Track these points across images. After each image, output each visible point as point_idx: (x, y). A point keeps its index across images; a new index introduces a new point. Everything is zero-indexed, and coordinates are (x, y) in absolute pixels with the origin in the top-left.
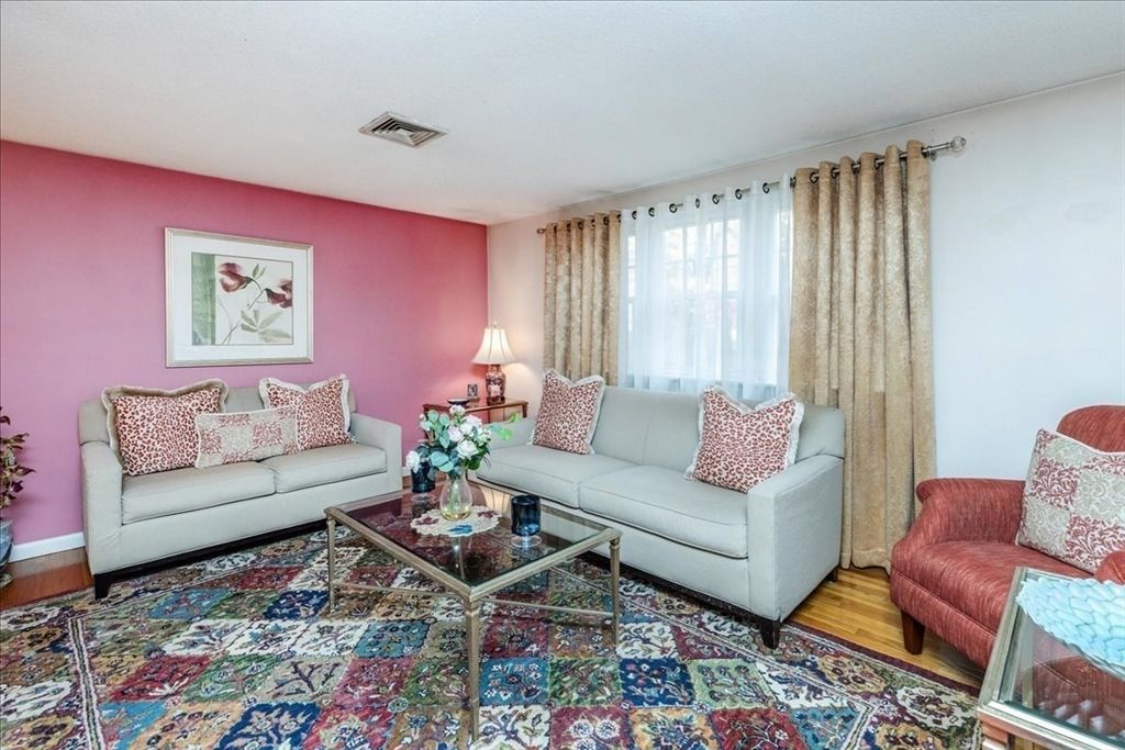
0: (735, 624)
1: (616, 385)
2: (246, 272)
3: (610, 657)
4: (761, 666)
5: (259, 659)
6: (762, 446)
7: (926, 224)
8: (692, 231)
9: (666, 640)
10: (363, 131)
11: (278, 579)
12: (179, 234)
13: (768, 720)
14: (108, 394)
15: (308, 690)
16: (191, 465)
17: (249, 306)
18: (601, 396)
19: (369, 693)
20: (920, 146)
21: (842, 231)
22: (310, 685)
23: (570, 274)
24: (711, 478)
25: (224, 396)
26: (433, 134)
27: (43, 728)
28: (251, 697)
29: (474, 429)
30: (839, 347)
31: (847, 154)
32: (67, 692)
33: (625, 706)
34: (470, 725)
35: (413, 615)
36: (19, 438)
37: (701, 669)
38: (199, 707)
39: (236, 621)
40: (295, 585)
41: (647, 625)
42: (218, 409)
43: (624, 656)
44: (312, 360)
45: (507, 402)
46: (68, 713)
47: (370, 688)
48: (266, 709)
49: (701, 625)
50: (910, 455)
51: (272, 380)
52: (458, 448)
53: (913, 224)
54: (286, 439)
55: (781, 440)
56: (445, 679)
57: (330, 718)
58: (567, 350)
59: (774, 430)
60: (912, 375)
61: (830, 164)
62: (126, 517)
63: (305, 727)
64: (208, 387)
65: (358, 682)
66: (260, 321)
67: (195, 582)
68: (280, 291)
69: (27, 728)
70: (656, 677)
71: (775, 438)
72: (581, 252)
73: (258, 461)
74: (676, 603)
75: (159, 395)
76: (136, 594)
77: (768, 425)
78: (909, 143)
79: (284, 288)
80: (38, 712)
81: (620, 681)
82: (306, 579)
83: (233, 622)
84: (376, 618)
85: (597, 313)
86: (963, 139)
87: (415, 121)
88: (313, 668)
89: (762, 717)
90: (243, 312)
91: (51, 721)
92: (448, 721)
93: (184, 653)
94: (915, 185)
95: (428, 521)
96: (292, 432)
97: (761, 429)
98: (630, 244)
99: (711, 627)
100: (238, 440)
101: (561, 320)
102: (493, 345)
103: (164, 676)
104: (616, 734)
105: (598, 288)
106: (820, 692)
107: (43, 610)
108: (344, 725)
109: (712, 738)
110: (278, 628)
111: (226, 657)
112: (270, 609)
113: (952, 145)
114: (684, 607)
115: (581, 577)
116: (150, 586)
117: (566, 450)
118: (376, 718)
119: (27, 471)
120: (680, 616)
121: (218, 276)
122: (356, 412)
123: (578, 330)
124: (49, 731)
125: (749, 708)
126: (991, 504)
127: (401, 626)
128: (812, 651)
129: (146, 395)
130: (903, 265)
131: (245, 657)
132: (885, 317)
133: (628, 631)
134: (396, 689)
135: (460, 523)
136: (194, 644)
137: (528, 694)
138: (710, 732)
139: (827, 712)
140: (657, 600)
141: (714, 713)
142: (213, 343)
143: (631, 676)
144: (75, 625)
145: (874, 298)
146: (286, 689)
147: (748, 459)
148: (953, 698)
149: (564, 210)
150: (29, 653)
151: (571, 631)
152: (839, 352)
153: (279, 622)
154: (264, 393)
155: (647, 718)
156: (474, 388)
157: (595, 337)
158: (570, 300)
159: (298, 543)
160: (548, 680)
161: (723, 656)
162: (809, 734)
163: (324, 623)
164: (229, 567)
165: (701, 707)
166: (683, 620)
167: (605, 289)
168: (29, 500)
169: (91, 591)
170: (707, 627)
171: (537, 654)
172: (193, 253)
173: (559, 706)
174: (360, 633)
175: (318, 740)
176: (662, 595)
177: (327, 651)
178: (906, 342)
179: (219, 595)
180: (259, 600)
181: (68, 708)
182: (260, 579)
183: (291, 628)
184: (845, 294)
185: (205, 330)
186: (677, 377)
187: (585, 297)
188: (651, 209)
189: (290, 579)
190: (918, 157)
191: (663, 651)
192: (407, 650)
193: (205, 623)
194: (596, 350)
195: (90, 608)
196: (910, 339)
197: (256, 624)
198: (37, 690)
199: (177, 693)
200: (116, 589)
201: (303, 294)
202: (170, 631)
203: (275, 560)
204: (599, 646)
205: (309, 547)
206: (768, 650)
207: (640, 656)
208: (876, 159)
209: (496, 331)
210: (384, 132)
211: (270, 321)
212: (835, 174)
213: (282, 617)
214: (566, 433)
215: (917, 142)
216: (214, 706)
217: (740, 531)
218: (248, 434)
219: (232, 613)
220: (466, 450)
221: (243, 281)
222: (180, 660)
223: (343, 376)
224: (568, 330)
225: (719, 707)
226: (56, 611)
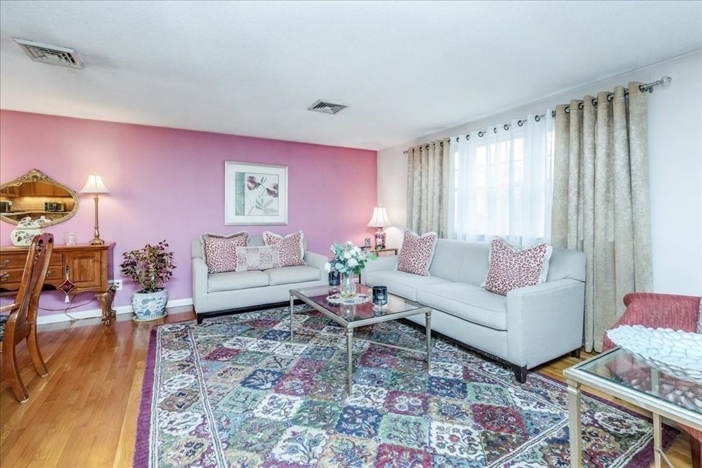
0: (502, 370)
1: (447, 238)
2: (258, 180)
3: (424, 375)
4: (511, 390)
5: (261, 353)
6: (524, 271)
7: (644, 134)
8: (493, 147)
9: (458, 371)
10: (309, 109)
11: (269, 324)
12: (231, 164)
13: (506, 412)
14: (203, 236)
15: (280, 367)
16: (234, 270)
17: (260, 197)
18: (435, 243)
19: (305, 372)
20: (639, 85)
21: (585, 142)
22: (280, 365)
23: (421, 176)
24: (494, 289)
25: (248, 239)
26: (342, 107)
27: (182, 365)
28: (256, 366)
29: (356, 253)
30: (584, 214)
31: (587, 94)
32: (189, 354)
33: (427, 395)
34: (348, 390)
35: (328, 345)
36: (171, 254)
37: (474, 386)
38: (236, 366)
39: (251, 339)
40: (276, 328)
41: (449, 364)
42: (246, 245)
43: (432, 375)
44: (287, 223)
45: (387, 248)
46: (190, 361)
47: (306, 370)
48: (263, 371)
49: (481, 368)
50: (633, 281)
51: (268, 232)
52: (348, 262)
53: (633, 134)
54: (274, 261)
55: (537, 267)
56: (339, 371)
57: (288, 378)
58: (420, 219)
59: (532, 261)
60: (633, 230)
61: (577, 101)
62: (210, 289)
63: (277, 380)
64: (242, 235)
65: (301, 367)
66: (264, 203)
67: (235, 322)
68: (272, 189)
69: (177, 364)
70: (447, 386)
71: (533, 266)
72: (428, 163)
73: (262, 271)
74: (469, 356)
75: (222, 237)
76: (212, 324)
77: (528, 258)
78: (629, 84)
79: (275, 188)
80: (180, 359)
81: (427, 384)
82: (281, 326)
83: (250, 339)
84: (311, 345)
85: (436, 198)
86: (669, 78)
87: (333, 102)
88: (282, 359)
89: (503, 410)
90: (256, 200)
91: (185, 363)
92: (338, 387)
93: (231, 347)
94: (634, 110)
95: (334, 298)
96: (277, 258)
97: (523, 261)
98: (456, 157)
99: (487, 369)
100: (254, 260)
101: (416, 202)
102: (379, 216)
103: (224, 354)
104: (420, 404)
105: (437, 183)
106: (544, 406)
107: (179, 326)
108: (293, 381)
109: (471, 414)
110: (268, 343)
111: (247, 351)
112: (265, 336)
113: (662, 82)
114: (473, 359)
115: (417, 339)
116: (218, 322)
117: (414, 273)
118: (307, 381)
119: (174, 267)
120: (470, 363)
121: (246, 183)
122: (307, 250)
123: (425, 207)
124: (185, 366)
125: (497, 406)
126: (677, 310)
127: (322, 349)
128: (547, 388)
129: (217, 237)
130: (627, 161)
131: (254, 352)
132: (614, 194)
133: (438, 365)
134: (317, 372)
135: (350, 299)
136: (235, 345)
137: (378, 383)
138: (471, 412)
139: (544, 415)
140: (458, 354)
141: (476, 404)
142: (244, 215)
143: (434, 383)
144: (190, 333)
145: (608, 183)
146: (271, 365)
147: (515, 278)
148: (634, 421)
149: (419, 139)
150: (176, 340)
151: (406, 361)
152: (584, 216)
153: (269, 341)
154: (265, 239)
155: (438, 401)
156: (368, 240)
157: (435, 211)
158: (421, 191)
159: (278, 311)
160: (390, 379)
161: (489, 382)
162: (529, 421)
163: (288, 343)
164: (249, 318)
165: (469, 401)
166: (471, 364)
167: (441, 184)
168: (174, 279)
169: (196, 321)
170: (485, 369)
171: (386, 368)
172: (236, 173)
173: (393, 389)
174: (304, 349)
175: (282, 385)
176: (462, 352)
177: (289, 354)
178: (630, 209)
179: (244, 328)
180: (261, 332)
181: (190, 360)
182: (262, 324)
183: (274, 344)
184: (588, 180)
185: (240, 210)
186: (483, 233)
187: (430, 189)
188: (468, 136)
189: (274, 325)
190: (636, 92)
191: (455, 376)
192: (324, 358)
193: (239, 337)
194: (435, 219)
195: (196, 327)
196: (632, 207)
197: (260, 341)
198: (179, 353)
199: (228, 361)
200: (205, 321)
201: (283, 192)
202: (226, 339)
203: (268, 316)
204: (420, 369)
205: (284, 313)
206: (519, 383)
207: (441, 376)
208: (609, 95)
209: (380, 209)
210: (319, 109)
211: (268, 204)
212: (581, 106)
213: (270, 339)
214: (415, 263)
215: (636, 82)
216: (242, 367)
217: (503, 315)
218: (258, 258)
219: (249, 335)
220: (353, 263)
221: (257, 185)
222: (229, 349)
223: (300, 231)
224: (420, 207)
225: (479, 403)
226: (184, 327)
